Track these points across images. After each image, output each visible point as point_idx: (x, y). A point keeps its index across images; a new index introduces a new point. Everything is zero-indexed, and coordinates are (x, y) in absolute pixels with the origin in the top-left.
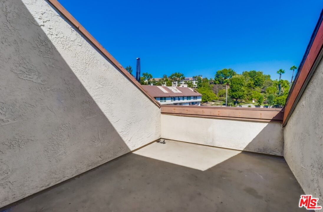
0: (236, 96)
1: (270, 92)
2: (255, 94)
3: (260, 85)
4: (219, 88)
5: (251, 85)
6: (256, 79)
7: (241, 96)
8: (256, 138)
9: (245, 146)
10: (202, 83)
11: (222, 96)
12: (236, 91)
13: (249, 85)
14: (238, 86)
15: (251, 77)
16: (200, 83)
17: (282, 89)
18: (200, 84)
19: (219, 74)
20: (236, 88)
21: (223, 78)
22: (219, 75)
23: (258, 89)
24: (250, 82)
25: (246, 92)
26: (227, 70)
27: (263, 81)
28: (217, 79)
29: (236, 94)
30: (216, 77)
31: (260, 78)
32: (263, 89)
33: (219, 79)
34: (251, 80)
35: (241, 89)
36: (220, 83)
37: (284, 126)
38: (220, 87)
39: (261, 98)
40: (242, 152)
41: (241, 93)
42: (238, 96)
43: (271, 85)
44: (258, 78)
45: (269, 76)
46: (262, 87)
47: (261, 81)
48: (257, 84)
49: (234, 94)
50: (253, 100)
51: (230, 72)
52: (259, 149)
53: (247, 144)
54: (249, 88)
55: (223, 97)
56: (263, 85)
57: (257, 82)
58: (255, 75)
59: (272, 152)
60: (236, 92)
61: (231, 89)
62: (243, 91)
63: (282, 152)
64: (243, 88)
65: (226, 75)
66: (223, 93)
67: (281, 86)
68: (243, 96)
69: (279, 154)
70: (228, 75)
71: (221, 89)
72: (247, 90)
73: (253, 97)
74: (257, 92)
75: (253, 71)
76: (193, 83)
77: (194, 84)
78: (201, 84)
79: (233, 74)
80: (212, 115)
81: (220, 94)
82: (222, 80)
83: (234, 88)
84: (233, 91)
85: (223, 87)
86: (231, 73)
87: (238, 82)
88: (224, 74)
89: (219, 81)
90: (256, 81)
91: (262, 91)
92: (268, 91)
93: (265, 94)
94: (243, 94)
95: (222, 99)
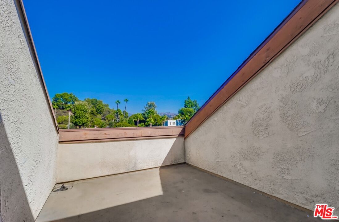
0: (80, 123)
1: (109, 119)
2: (97, 121)
3: (101, 112)
4: (57, 113)
6: (97, 107)
7: (85, 123)
8: (169, 151)
9: (162, 162)
11: (62, 123)
12: (80, 117)
13: (92, 112)
14: (82, 112)
15: (93, 104)
17: (119, 116)
19: (58, 97)
20: (79, 114)
21: (63, 103)
22: (58, 99)
23: (99, 116)
24: (92, 109)
25: (90, 119)
26: (68, 94)
27: (103, 109)
28: (55, 104)
29: (80, 121)
30: (54, 100)
31: (101, 106)
32: (103, 116)
33: (58, 103)
34: (93, 107)
35: (84, 115)
36: (59, 109)
37: (185, 139)
38: (59, 113)
39: (103, 125)
40: (160, 168)
41: (85, 120)
42: (82, 123)
43: (109, 113)
44: (99, 106)
45: (108, 105)
46: (103, 115)
47: (102, 109)
48: (99, 111)
49: (77, 120)
50: (95, 127)
51: (71, 98)
52: (171, 161)
53: (164, 159)
55: (63, 125)
56: (104, 112)
57: (98, 110)
58: (97, 103)
59: (180, 161)
60: (80, 119)
61: (74, 115)
62: (87, 117)
63: (185, 159)
64: (87, 115)
65: (67, 100)
66: (64, 120)
67: (118, 114)
68: (86, 123)
69: (183, 161)
70: (69, 100)
71: (60, 115)
72: (90, 117)
73: (95, 124)
74: (98, 119)
75: (94, 99)
79: (75, 100)
80: (135, 137)
81: (59, 121)
82: (62, 104)
83: (77, 114)
84: (76, 117)
85: (63, 114)
86: (73, 98)
87: (81, 108)
88: (65, 99)
89: (57, 105)
90: (97, 108)
91: (102, 118)
92: (107, 119)
93: (105, 121)
94: (87, 121)
95: (61, 127)
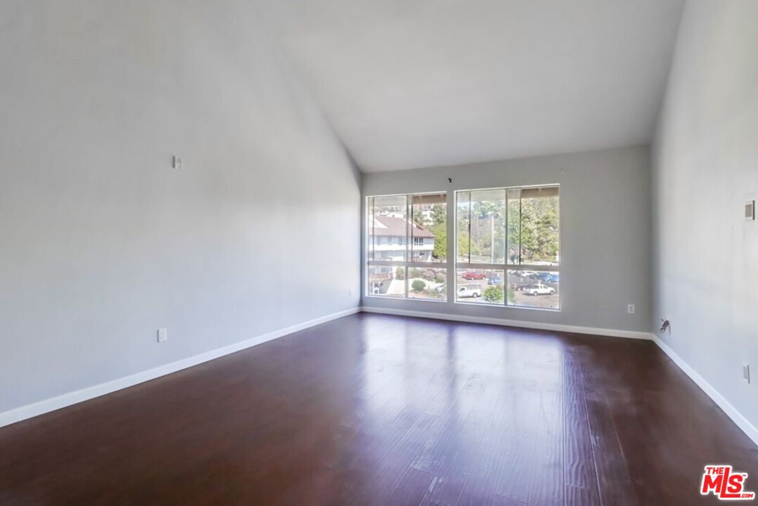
5: (549, 219)
10: (443, 216)
16: (440, 215)
18: (439, 217)
54: (547, 227)
76: (426, 215)
77: (428, 217)
78: (441, 217)
